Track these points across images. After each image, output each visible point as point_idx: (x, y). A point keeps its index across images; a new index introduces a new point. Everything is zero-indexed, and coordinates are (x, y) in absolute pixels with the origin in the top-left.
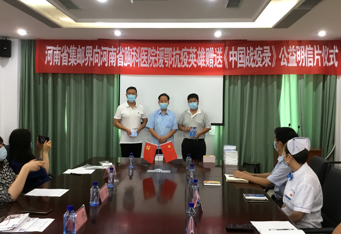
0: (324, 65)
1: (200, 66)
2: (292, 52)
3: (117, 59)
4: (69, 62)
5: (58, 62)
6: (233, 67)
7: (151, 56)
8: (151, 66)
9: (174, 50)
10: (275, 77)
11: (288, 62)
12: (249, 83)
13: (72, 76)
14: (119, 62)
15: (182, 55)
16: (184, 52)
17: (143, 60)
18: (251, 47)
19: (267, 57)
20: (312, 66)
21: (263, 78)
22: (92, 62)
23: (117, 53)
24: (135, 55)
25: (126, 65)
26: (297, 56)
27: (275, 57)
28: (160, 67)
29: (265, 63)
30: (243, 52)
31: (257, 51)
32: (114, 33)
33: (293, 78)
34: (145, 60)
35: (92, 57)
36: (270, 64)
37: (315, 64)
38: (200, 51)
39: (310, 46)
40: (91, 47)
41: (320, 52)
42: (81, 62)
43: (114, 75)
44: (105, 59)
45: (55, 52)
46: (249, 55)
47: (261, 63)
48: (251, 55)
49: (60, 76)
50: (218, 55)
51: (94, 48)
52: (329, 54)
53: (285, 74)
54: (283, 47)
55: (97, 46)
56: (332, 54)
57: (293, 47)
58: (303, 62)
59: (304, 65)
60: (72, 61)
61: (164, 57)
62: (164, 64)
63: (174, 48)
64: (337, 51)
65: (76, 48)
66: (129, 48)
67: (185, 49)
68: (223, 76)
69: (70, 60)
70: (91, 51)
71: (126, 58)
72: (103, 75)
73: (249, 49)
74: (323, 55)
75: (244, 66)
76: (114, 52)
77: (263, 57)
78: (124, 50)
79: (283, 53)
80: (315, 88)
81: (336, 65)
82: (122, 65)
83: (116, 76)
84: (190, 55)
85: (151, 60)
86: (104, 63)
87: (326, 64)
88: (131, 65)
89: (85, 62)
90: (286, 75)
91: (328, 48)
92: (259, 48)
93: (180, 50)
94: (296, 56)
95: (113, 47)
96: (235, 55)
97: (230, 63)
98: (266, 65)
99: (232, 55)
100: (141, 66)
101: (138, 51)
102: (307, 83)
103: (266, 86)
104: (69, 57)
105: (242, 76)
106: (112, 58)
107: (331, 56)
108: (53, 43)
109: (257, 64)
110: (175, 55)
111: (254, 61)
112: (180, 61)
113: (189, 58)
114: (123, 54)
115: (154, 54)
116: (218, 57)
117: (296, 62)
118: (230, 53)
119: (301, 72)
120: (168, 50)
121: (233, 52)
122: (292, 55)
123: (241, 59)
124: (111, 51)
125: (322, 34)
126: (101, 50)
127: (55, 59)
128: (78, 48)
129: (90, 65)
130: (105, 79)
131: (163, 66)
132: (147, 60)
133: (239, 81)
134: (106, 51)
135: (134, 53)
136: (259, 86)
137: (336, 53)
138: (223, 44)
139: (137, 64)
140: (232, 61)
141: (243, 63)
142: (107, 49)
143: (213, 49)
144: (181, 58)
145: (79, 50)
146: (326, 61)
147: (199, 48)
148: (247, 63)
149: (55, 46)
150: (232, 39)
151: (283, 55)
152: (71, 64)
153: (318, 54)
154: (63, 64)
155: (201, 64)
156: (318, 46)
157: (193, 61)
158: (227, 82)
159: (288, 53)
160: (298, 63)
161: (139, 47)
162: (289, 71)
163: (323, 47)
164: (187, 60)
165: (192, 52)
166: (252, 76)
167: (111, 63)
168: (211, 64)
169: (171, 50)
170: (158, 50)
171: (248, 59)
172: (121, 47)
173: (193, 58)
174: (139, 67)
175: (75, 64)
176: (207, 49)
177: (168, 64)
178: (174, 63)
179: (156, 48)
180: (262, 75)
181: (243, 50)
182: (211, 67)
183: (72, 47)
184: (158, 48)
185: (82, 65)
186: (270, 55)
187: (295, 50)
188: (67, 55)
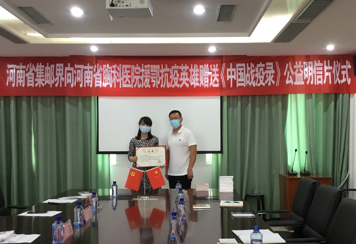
0: (335, 82)
1: (193, 85)
2: (299, 69)
3: (94, 79)
4: (35, 82)
6: (231, 86)
7: (135, 75)
8: (135, 86)
9: (162, 68)
10: (280, 98)
11: (294, 80)
12: (250, 105)
13: (39, 99)
14: (96, 82)
15: (171, 73)
16: (174, 70)
17: (125, 79)
18: (251, 63)
19: (270, 75)
20: (322, 84)
21: (267, 98)
22: (63, 83)
23: (93, 72)
24: (116, 74)
25: (105, 85)
26: (305, 73)
27: (279, 74)
28: (146, 87)
29: (268, 82)
30: (242, 69)
31: (259, 68)
32: (89, 49)
33: (301, 97)
34: (127, 80)
35: (64, 76)
36: (273, 82)
37: (325, 82)
38: (193, 68)
39: (319, 61)
40: (62, 65)
41: (331, 68)
42: (50, 82)
43: (91, 97)
44: (79, 79)
45: (18, 71)
46: (249, 73)
47: (264, 82)
48: (251, 72)
49: (24, 99)
50: (213, 73)
51: (66, 66)
52: (341, 70)
53: (291, 94)
54: (288, 64)
55: (69, 64)
56: (345, 70)
57: (300, 62)
58: (311, 80)
59: (312, 83)
60: (40, 82)
61: (151, 74)
62: (151, 83)
63: (162, 65)
64: (350, 67)
65: (43, 66)
66: (108, 65)
67: (175, 67)
68: (220, 97)
69: (36, 80)
70: (62, 70)
71: (105, 77)
72: (77, 97)
73: (249, 66)
74: (334, 72)
75: (244, 85)
76: (90, 70)
77: (266, 74)
78: (102, 67)
79: (289, 70)
80: (326, 108)
81: (349, 82)
82: (100, 85)
83: (93, 98)
84: (181, 73)
85: (135, 79)
86: (78, 83)
88: (111, 86)
89: (55, 83)
90: (292, 95)
91: (340, 64)
92: (261, 65)
93: (169, 67)
94: (303, 73)
95: (88, 64)
96: (233, 72)
97: (228, 83)
98: (269, 84)
99: (230, 72)
100: (123, 86)
101: (119, 69)
102: (317, 103)
103: (270, 107)
104: (35, 77)
105: (242, 96)
106: (88, 78)
107: (343, 73)
108: (16, 60)
109: (259, 82)
110: (164, 73)
111: (255, 79)
112: (170, 81)
113: (180, 77)
114: (101, 72)
115: (139, 73)
116: (214, 75)
118: (228, 70)
119: (309, 90)
120: (155, 68)
121: (231, 70)
122: (299, 72)
123: (241, 77)
124: (87, 70)
125: (330, 48)
126: (74, 68)
127: (19, 79)
128: (46, 66)
129: (61, 86)
130: (80, 104)
131: (149, 86)
132: (130, 79)
133: (239, 103)
134: (80, 69)
135: (114, 72)
136: (262, 108)
137: (348, 69)
138: (220, 60)
139: (118, 84)
140: (230, 79)
141: (243, 82)
142: (82, 67)
143: (207, 66)
144: (171, 77)
145: (47, 68)
146: (338, 79)
147: (192, 65)
148: (248, 82)
149: (19, 65)
150: (230, 55)
151: (289, 72)
152: (38, 85)
153: (328, 71)
154: (29, 85)
155: (194, 83)
156: (329, 61)
157: (184, 80)
158: (225, 103)
159: (294, 70)
160: (305, 81)
161: (120, 65)
162: (296, 90)
163: (335, 62)
164: (177, 78)
165: (184, 70)
166: (254, 96)
167: (87, 84)
168: (206, 83)
169: (159, 68)
170: (143, 68)
171: (248, 77)
172: (98, 64)
173: (184, 77)
174: (120, 87)
175: (43, 85)
176: (201, 66)
177: (156, 83)
178: (162, 83)
179: (140, 66)
180: (264, 96)
181: (243, 67)
182: (206, 87)
183: (39, 65)
184: (143, 65)
185: (51, 86)
186: (273, 72)
187: (302, 66)
188: (33, 74)
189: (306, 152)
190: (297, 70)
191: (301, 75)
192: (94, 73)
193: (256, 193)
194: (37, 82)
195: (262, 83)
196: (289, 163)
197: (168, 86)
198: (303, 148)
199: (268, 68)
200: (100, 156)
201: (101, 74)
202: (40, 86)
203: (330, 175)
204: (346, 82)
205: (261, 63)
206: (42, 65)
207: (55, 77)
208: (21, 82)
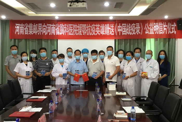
0: (169, 33)
1: (102, 34)
2: (151, 26)
3: (56, 31)
5: (22, 33)
6: (120, 35)
8: (75, 34)
9: (87, 25)
10: (142, 40)
12: (128, 43)
15: (92, 28)
16: (93, 26)
18: (129, 24)
20: (162, 34)
21: (136, 40)
22: (42, 33)
23: (56, 27)
24: (66, 29)
25: (61, 34)
27: (142, 29)
28: (80, 35)
29: (137, 33)
30: (125, 26)
31: (133, 26)
33: (153, 40)
34: (71, 31)
35: (42, 30)
36: (140, 33)
37: (164, 33)
38: (102, 26)
39: (161, 23)
40: (41, 24)
41: (167, 26)
42: (36, 32)
44: (49, 31)
45: (21, 27)
46: (128, 28)
47: (135, 32)
48: (129, 28)
50: (111, 28)
51: (43, 25)
52: (172, 27)
53: (148, 38)
54: (147, 24)
55: (44, 24)
56: (173, 27)
57: (152, 23)
58: (157, 32)
60: (31, 32)
61: (82, 29)
63: (87, 24)
64: (175, 25)
65: (32, 25)
66: (62, 24)
67: (94, 25)
68: (114, 40)
70: (41, 26)
72: (48, 39)
73: (128, 25)
74: (168, 28)
76: (54, 27)
77: (136, 29)
78: (60, 25)
79: (147, 27)
80: (164, 45)
82: (59, 34)
83: (55, 40)
84: (96, 28)
85: (75, 31)
86: (49, 33)
87: (170, 33)
88: (64, 34)
89: (38, 33)
90: (148, 39)
91: (171, 24)
92: (134, 24)
93: (91, 25)
94: (154, 29)
95: (53, 24)
96: (121, 28)
97: (118, 33)
98: (138, 34)
99: (119, 28)
100: (69, 34)
101: (68, 26)
102: (160, 43)
103: (138, 45)
105: (125, 39)
106: (53, 30)
107: (172, 28)
108: (20, 22)
109: (133, 33)
110: (88, 28)
111: (131, 31)
112: (91, 32)
113: (96, 30)
114: (59, 28)
115: (76, 28)
116: (111, 29)
119: (156, 37)
120: (84, 25)
121: (119, 27)
122: (152, 28)
123: (125, 30)
124: (52, 27)
125: (166, 17)
126: (47, 26)
130: (49, 41)
131: (81, 34)
132: (72, 31)
133: (123, 43)
135: (65, 28)
136: (134, 45)
137: (175, 27)
138: (114, 22)
139: (67, 33)
140: (119, 31)
141: (125, 33)
142: (50, 25)
143: (109, 25)
144: (91, 30)
145: (34, 26)
146: (170, 31)
147: (101, 24)
148: (128, 33)
149: (21, 24)
150: (119, 20)
151: (147, 28)
152: (30, 34)
153: (165, 27)
154: (26, 34)
155: (103, 33)
156: (166, 23)
157: (98, 32)
158: (117, 43)
159: (149, 27)
160: (155, 32)
161: (68, 24)
162: (150, 36)
163: (168, 23)
164: (94, 31)
165: (98, 26)
166: (130, 39)
167: (52, 33)
168: (108, 33)
169: (86, 26)
170: (78, 26)
171: (128, 30)
172: (58, 24)
173: (98, 30)
174: (68, 35)
176: (106, 25)
177: (84, 33)
178: (87, 33)
179: (77, 25)
182: (108, 35)
183: (31, 24)
184: (78, 24)
185: (36, 34)
186: (139, 28)
187: (153, 25)
188: (28, 29)
190: (151, 27)
191: (153, 29)
194: (29, 32)
197: (90, 35)
199: (137, 26)
201: (59, 29)
202: (31, 34)
204: (174, 33)
207: (38, 30)
208: (22, 32)
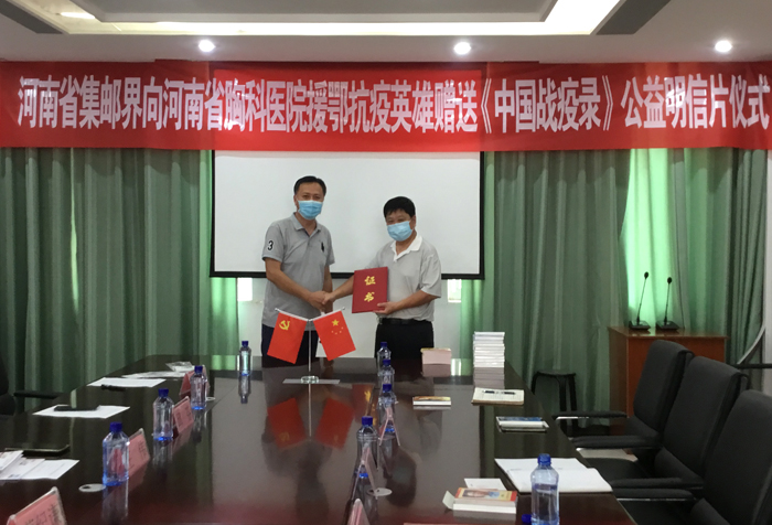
1: (420, 128)
2: (654, 93)
3: (206, 112)
4: (80, 118)
5: (51, 119)
6: (505, 130)
7: (295, 103)
8: (294, 128)
9: (353, 88)
10: (611, 157)
11: (644, 118)
12: (545, 174)
13: (89, 156)
14: (210, 118)
15: (373, 99)
16: (378, 92)
17: (272, 113)
18: (549, 80)
19: (590, 106)
20: (706, 127)
21: (582, 157)
22: (139, 120)
23: (205, 96)
24: (254, 101)
25: (229, 125)
26: (667, 101)
27: (610, 105)
28: (318, 131)
29: (587, 121)
30: (528, 92)
31: (566, 89)
32: (196, 45)
33: (659, 157)
34: (277, 114)
35: (141, 106)
36: (598, 122)
37: (712, 123)
38: (421, 89)
39: (699, 76)
40: (137, 81)
41: (725, 91)
42: (112, 118)
43: (198, 152)
44: (173, 111)
45: (43, 93)
46: (544, 101)
47: (577, 121)
48: (548, 100)
49: (57, 155)
50: (465, 100)
51: (145, 82)
52: (748, 96)
53: (636, 147)
54: (631, 80)
55: (153, 79)
56: (755, 95)
57: (657, 78)
58: (680, 118)
59: (683, 124)
60: (89, 118)
61: (330, 102)
62: (329, 123)
63: (353, 82)
64: (767, 89)
65: (97, 83)
66: (236, 82)
67: (383, 86)
68: (478, 154)
69: (82, 113)
70: (138, 91)
71: (229, 108)
72: (170, 151)
73: (545, 86)
74: (732, 100)
75: (532, 127)
76: (198, 92)
77: (581, 104)
78: (224, 86)
79: (631, 94)
80: (714, 183)
81: (765, 123)
82: (219, 126)
83: (203, 154)
84: (395, 100)
85: (295, 113)
86: (172, 121)
87: (740, 122)
88: (242, 127)
89: (123, 119)
90: (640, 151)
91: (745, 82)
92: (571, 83)
93: (369, 87)
94: (664, 103)
95: (194, 79)
96: (508, 99)
97: (496, 122)
98: (589, 126)
99: (500, 99)
100: (268, 129)
101: (260, 91)
102: (693, 171)
103: (590, 179)
104: (80, 106)
105: (527, 153)
106: (193, 109)
107: (752, 102)
108: (39, 69)
109: (565, 122)
110: (357, 101)
111: (557, 114)
112: (369, 116)
113: (392, 109)
114: (222, 98)
115: (302, 99)
116: (466, 105)
117: (665, 118)
118: (498, 94)
119: (676, 140)
120: (338, 88)
121: (503, 93)
122: (654, 100)
123: (527, 109)
124: (190, 92)
125: (724, 47)
126: (164, 88)
127: (45, 110)
128: (103, 82)
129: (134, 127)
130: (176, 167)
131: (325, 129)
132: (283, 113)
133: (521, 169)
134: (176, 90)
135: (250, 97)
136: (571, 181)
137: (764, 94)
138: (479, 73)
139: (257, 123)
140: (501, 114)
141: (530, 121)
142: (180, 84)
143: (452, 84)
144: (372, 108)
145: (106, 87)
146: (741, 115)
147: (418, 83)
148: (541, 121)
149: (44, 79)
150: (503, 60)
151: (631, 101)
152: (87, 124)
153: (719, 98)
155: (423, 123)
156: (720, 76)
157: (401, 116)
158: (490, 170)
159: (644, 95)
160: (669, 119)
161: (263, 81)
162: (648, 139)
163: (734, 78)
164: (386, 112)
165: (401, 93)
166: (554, 152)
167: (190, 122)
168: (449, 123)
169: (346, 88)
170: (311, 88)
171: (541, 111)
172: (215, 80)
173: (401, 108)
174: (263, 130)
175: (97, 124)
176: (438, 86)
177: (339, 122)
178: (353, 122)
179: (305, 83)
180: (577, 152)
181: (530, 88)
182: (449, 131)
183: (89, 79)
184: (311, 82)
185: (114, 127)
186: (597, 99)
187: (661, 87)
188: (75, 100)
189: (670, 280)
190: (650, 96)
191: (659, 106)
192: (206, 99)
193: (558, 368)
194: (83, 117)
195: (572, 124)
196: (632, 303)
197: (366, 130)
198: (663, 271)
199: (585, 90)
200: (217, 281)
201: (221, 101)
202: (90, 127)
203: (722, 332)
204: (759, 123)
205: (570, 79)
206: (95, 79)
207: (123, 106)
208: (49, 116)
